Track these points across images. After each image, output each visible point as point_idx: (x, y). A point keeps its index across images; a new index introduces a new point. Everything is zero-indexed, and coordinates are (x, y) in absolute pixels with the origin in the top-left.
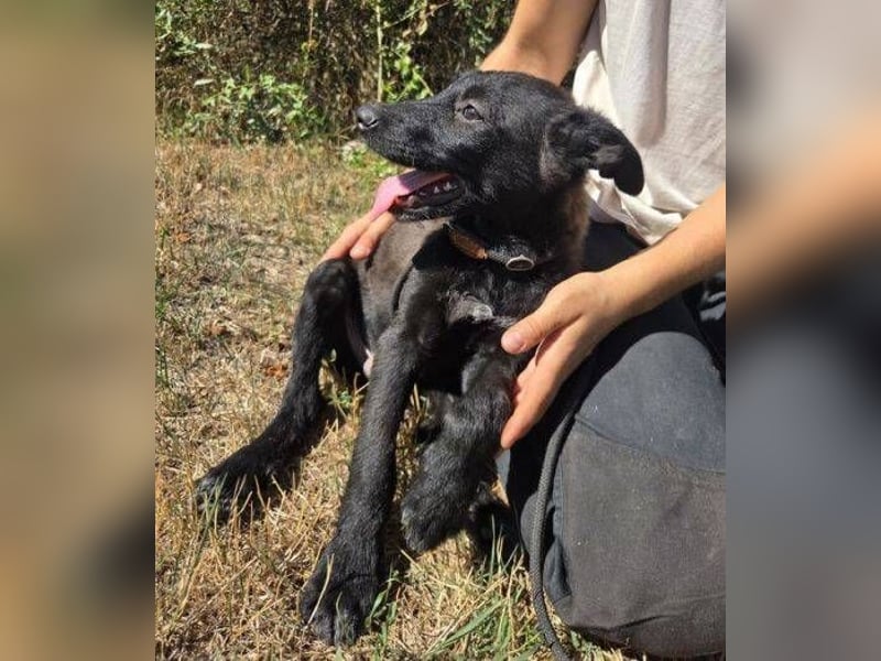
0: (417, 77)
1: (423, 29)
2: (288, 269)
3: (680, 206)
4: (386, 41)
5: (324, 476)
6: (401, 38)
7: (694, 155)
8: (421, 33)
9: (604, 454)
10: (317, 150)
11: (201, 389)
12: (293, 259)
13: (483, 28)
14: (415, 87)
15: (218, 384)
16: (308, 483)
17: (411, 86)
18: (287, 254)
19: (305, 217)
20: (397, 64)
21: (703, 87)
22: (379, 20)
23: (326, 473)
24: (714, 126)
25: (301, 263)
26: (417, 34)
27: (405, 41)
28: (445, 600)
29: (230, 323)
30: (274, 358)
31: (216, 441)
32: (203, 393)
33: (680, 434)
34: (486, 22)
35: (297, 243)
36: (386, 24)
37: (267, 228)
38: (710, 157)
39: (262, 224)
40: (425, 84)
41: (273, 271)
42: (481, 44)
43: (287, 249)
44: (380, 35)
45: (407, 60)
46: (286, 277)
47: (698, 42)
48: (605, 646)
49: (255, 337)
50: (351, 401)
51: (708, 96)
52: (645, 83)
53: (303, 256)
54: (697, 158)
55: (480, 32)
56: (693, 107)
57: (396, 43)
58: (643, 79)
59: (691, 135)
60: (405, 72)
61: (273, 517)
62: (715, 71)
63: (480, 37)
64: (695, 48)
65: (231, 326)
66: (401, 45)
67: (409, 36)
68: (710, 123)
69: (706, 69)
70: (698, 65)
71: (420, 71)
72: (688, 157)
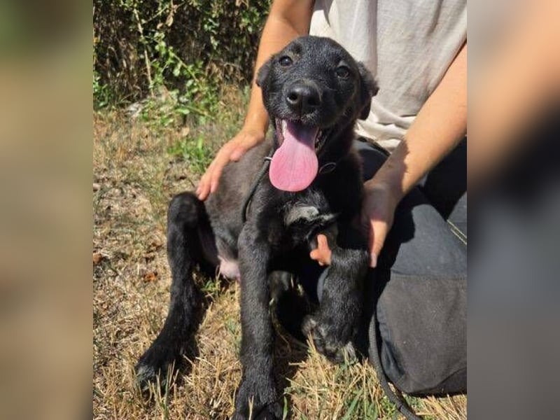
0: (172, 55)
1: (170, 21)
2: (127, 203)
3: (394, 120)
4: (146, 33)
5: (213, 342)
6: (156, 29)
7: (398, 90)
8: (170, 25)
9: (403, 284)
10: (112, 115)
11: (102, 305)
12: (128, 195)
13: (211, 18)
14: (172, 61)
15: (113, 298)
16: (204, 350)
17: (170, 61)
18: (122, 193)
19: (125, 163)
20: (157, 48)
21: (402, 49)
22: (138, 19)
23: (213, 339)
24: (409, 71)
25: (134, 197)
26: (167, 25)
27: (159, 31)
28: (319, 399)
29: (102, 251)
30: (145, 268)
31: (128, 339)
32: (105, 307)
33: (442, 260)
34: (212, 13)
35: (127, 183)
36: (144, 21)
37: (102, 176)
38: (408, 90)
39: (96, 174)
40: (179, 59)
41: (116, 206)
42: (212, 29)
43: (121, 189)
44: (141, 29)
45: (163, 44)
46: (127, 208)
47: (398, 21)
48: (423, 396)
49: (125, 257)
50: (215, 286)
51: (406, 53)
52: (367, 47)
53: (134, 191)
54: (398, 93)
55: (210, 20)
56: (396, 61)
57: (153, 33)
58: (365, 47)
59: (396, 78)
60: (163, 52)
61: (190, 380)
62: (409, 38)
63: (211, 24)
64: (396, 24)
65: (104, 253)
66: (157, 34)
67: (162, 27)
68: (407, 69)
69: (404, 37)
70: (398, 35)
71: (173, 51)
72: (394, 92)
